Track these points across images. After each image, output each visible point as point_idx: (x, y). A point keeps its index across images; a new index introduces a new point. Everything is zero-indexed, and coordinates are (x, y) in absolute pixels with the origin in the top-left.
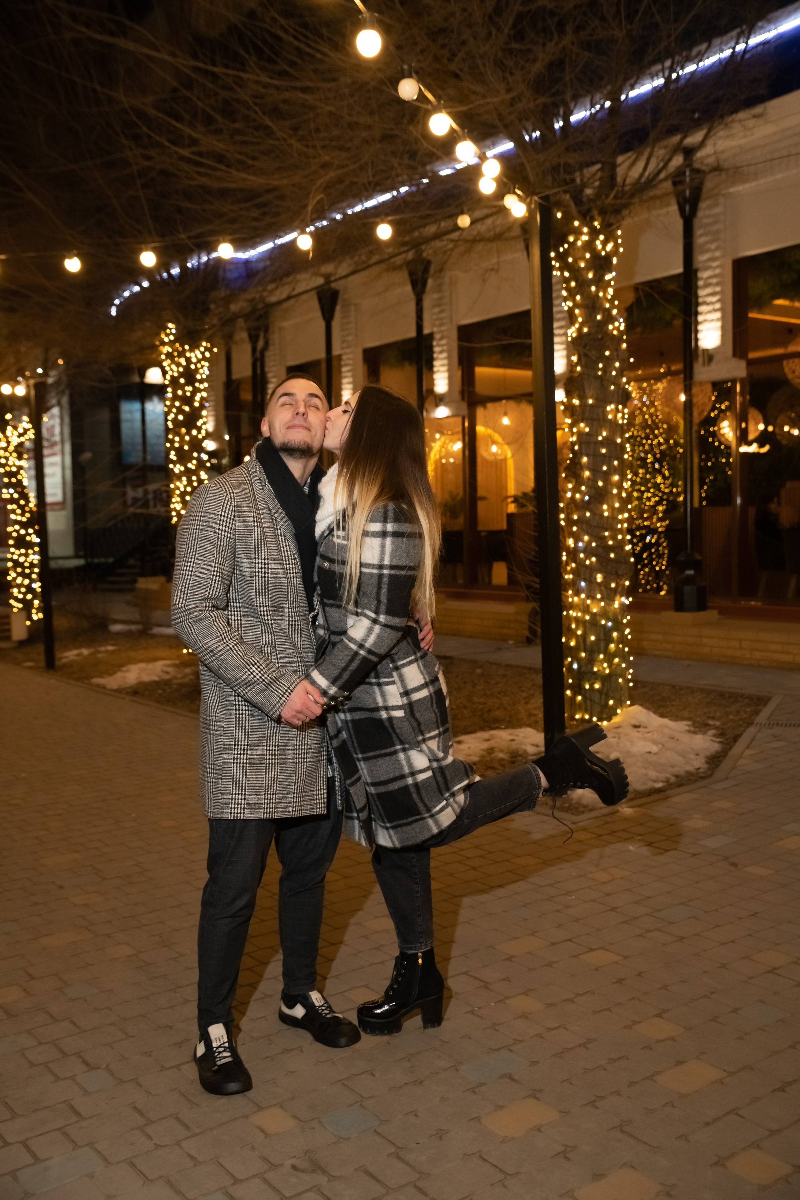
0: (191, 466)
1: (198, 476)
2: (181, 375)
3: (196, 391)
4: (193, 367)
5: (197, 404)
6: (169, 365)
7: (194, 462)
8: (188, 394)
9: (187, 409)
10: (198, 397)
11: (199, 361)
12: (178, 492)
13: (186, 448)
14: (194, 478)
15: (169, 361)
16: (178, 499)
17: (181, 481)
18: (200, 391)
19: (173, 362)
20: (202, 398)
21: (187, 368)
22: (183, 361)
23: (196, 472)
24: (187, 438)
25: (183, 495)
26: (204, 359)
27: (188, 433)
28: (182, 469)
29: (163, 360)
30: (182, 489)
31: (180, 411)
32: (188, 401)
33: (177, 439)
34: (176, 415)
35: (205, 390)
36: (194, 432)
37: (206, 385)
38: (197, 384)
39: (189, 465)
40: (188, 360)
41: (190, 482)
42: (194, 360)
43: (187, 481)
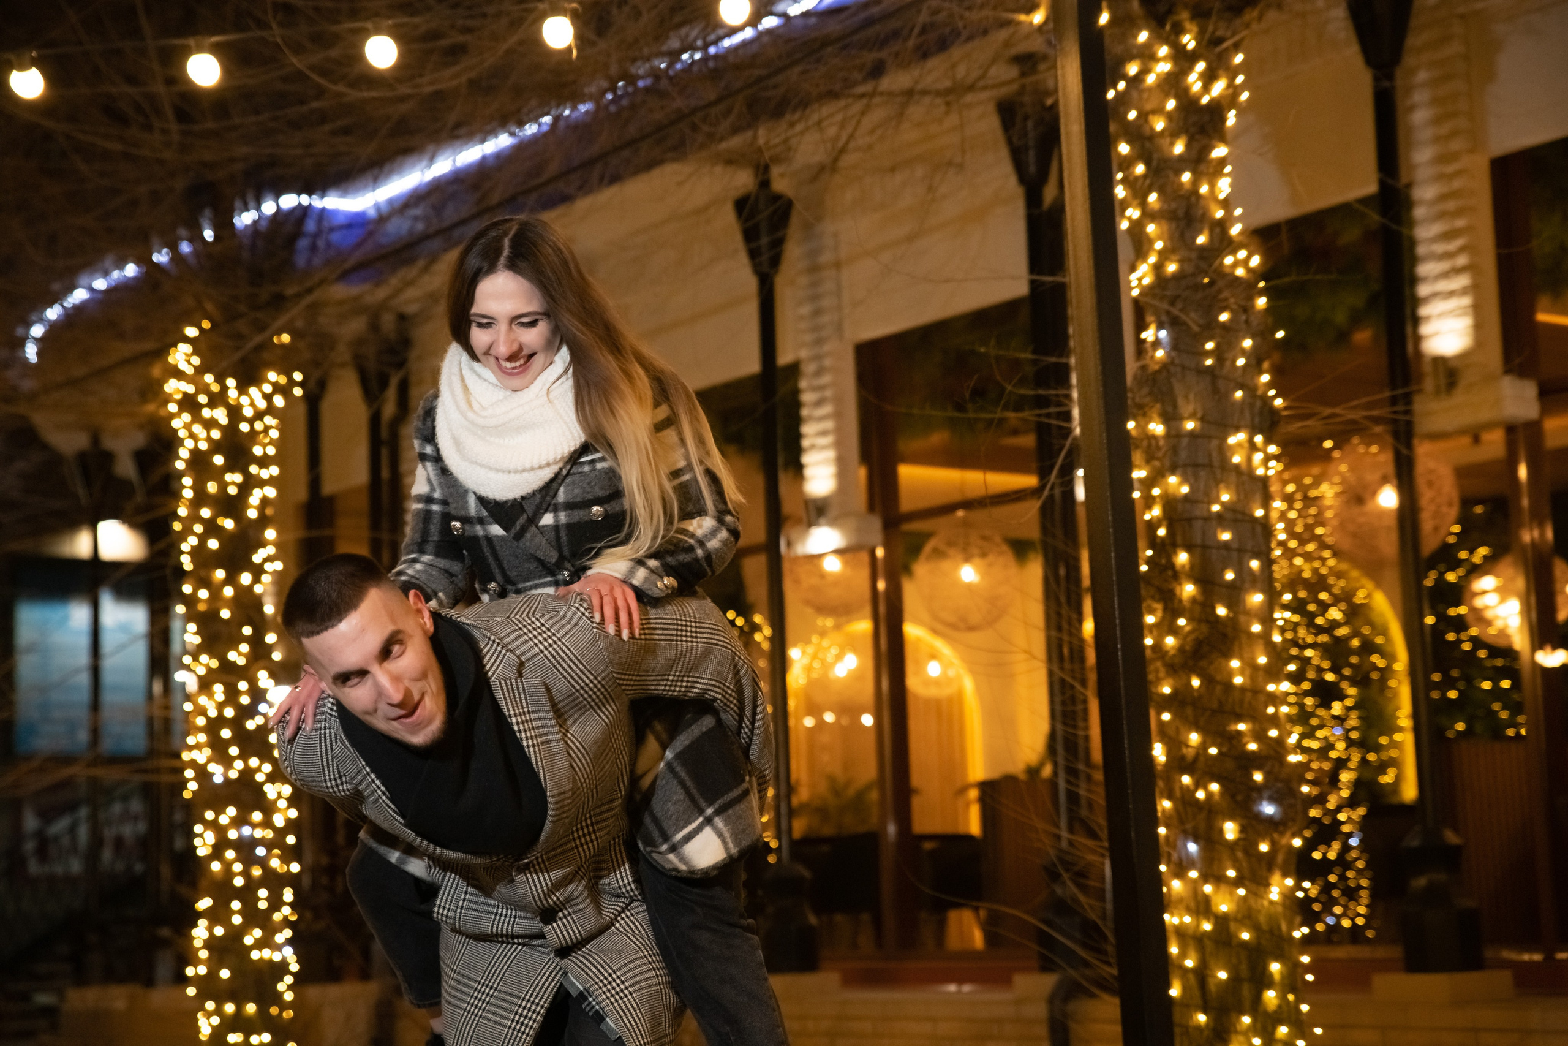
0: (238, 656)
1: (253, 683)
2: (216, 447)
3: (250, 483)
4: (244, 427)
5: (252, 514)
6: (187, 426)
7: (244, 648)
8: (232, 491)
9: (229, 524)
10: (255, 497)
11: (259, 415)
12: (201, 721)
13: (225, 614)
14: (243, 686)
15: (186, 417)
16: (202, 738)
17: (210, 695)
18: (261, 483)
19: (197, 418)
20: (265, 501)
21: (231, 430)
22: (221, 415)
23: (246, 673)
24: (228, 592)
25: (214, 726)
26: (271, 410)
27: (231, 580)
28: (214, 664)
29: (172, 416)
30: (213, 713)
31: (213, 527)
32: (232, 506)
33: (203, 594)
34: (203, 538)
35: (271, 482)
36: (246, 578)
37: (274, 470)
38: (254, 469)
39: (232, 656)
40: (235, 413)
41: (232, 694)
42: (248, 412)
43: (226, 692)
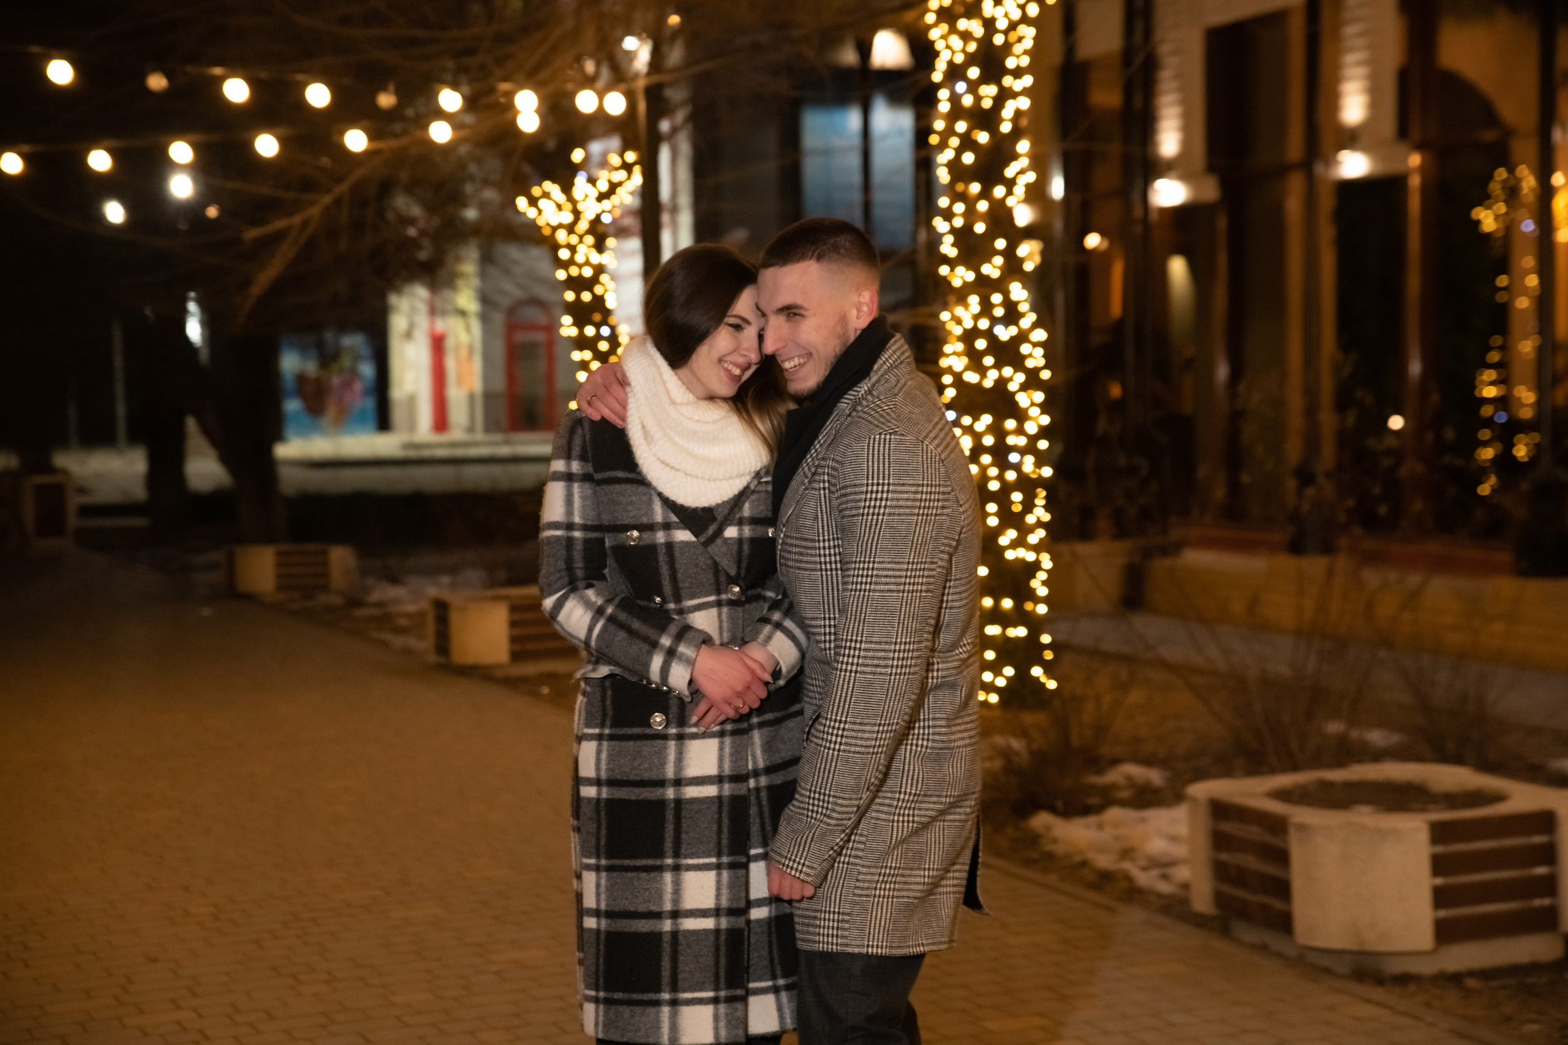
0: (992, 269)
1: (1006, 294)
2: (971, 59)
3: (1005, 95)
4: (998, 40)
5: (1006, 128)
6: (944, 37)
7: (998, 260)
8: (987, 104)
9: (983, 137)
10: (1008, 112)
11: (1013, 26)
12: (958, 331)
13: (980, 228)
14: (997, 298)
15: (944, 27)
16: (960, 347)
17: (966, 306)
18: (1014, 95)
19: (953, 30)
20: (1018, 113)
21: (986, 42)
22: (976, 28)
23: (1000, 285)
24: (983, 206)
25: (970, 336)
26: (1025, 19)
27: (985, 194)
28: (970, 276)
29: (930, 27)
30: (969, 324)
31: (967, 142)
32: (987, 119)
33: (959, 208)
34: (959, 151)
35: (1025, 92)
36: (999, 191)
37: (1028, 81)
38: (1008, 81)
39: (987, 269)
40: (989, 24)
41: (987, 307)
42: (1002, 24)
43: (981, 303)
